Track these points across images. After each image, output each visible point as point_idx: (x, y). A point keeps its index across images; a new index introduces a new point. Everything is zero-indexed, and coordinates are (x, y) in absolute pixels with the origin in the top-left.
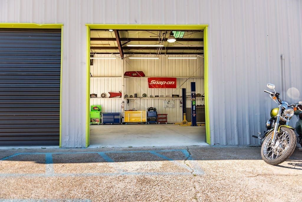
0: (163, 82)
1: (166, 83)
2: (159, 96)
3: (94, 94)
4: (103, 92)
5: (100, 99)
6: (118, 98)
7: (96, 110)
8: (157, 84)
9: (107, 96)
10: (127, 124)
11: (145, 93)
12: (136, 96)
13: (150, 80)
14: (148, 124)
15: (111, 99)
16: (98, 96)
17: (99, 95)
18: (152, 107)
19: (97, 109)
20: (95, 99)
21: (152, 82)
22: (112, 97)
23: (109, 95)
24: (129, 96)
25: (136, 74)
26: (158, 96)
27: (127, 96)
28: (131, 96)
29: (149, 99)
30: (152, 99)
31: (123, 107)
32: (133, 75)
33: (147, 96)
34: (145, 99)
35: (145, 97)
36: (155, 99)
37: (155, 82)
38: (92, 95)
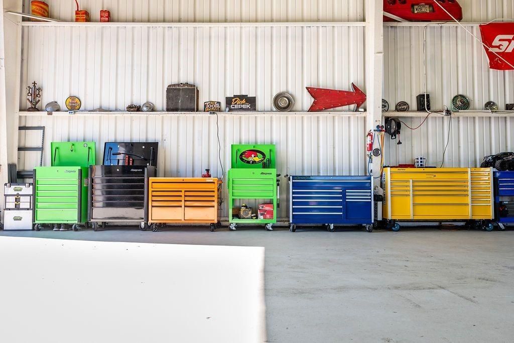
3: (242, 97)
4: (283, 89)
5: (267, 116)
6: (346, 115)
7: (254, 162)
9: (298, 105)
10: (403, 229)
11: (460, 93)
12: (424, 103)
13: (489, 32)
14: (497, 229)
15: (315, 115)
16: (259, 104)
17: (264, 101)
18: (511, 154)
19: (257, 159)
20: (247, 117)
21: (496, 42)
22: (320, 110)
23: (307, 101)
24: (393, 107)
25: (427, 10)
27: (385, 106)
28: (400, 105)
29: (479, 117)
30: (495, 117)
31: (377, 150)
32: (416, 12)
33: (471, 107)
34: (464, 117)
35: (466, 111)
36: (505, 117)
37: (510, 41)
38: (233, 100)
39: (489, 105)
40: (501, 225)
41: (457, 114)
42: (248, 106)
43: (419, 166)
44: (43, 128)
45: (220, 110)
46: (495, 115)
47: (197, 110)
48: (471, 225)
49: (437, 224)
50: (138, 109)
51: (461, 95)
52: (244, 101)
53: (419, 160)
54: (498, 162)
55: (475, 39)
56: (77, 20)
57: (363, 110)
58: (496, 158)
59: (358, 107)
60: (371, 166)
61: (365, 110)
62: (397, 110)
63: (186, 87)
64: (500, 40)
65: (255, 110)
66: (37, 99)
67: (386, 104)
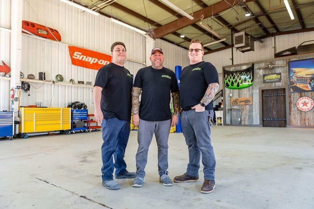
0: (94, 59)
1: (97, 62)
2: (85, 83)
8: (84, 59)
14: (72, 133)
18: (79, 102)
21: (75, 54)
24: (26, 76)
25: (45, 33)
26: (83, 83)
27: (22, 75)
28: (30, 76)
29: (68, 86)
30: (74, 86)
31: (17, 98)
32: (39, 32)
33: (64, 81)
34: (61, 85)
35: (61, 82)
36: (78, 87)
37: (80, 55)
39: (71, 80)
40: (74, 131)
41: (57, 83)
43: (39, 106)
46: (73, 85)
48: (62, 132)
49: (47, 133)
51: (60, 75)
53: (39, 104)
54: (73, 106)
55: (67, 52)
57: (9, 76)
58: (73, 104)
59: (6, 74)
60: (13, 106)
61: (10, 76)
62: (28, 78)
64: (77, 54)
67: (23, 75)
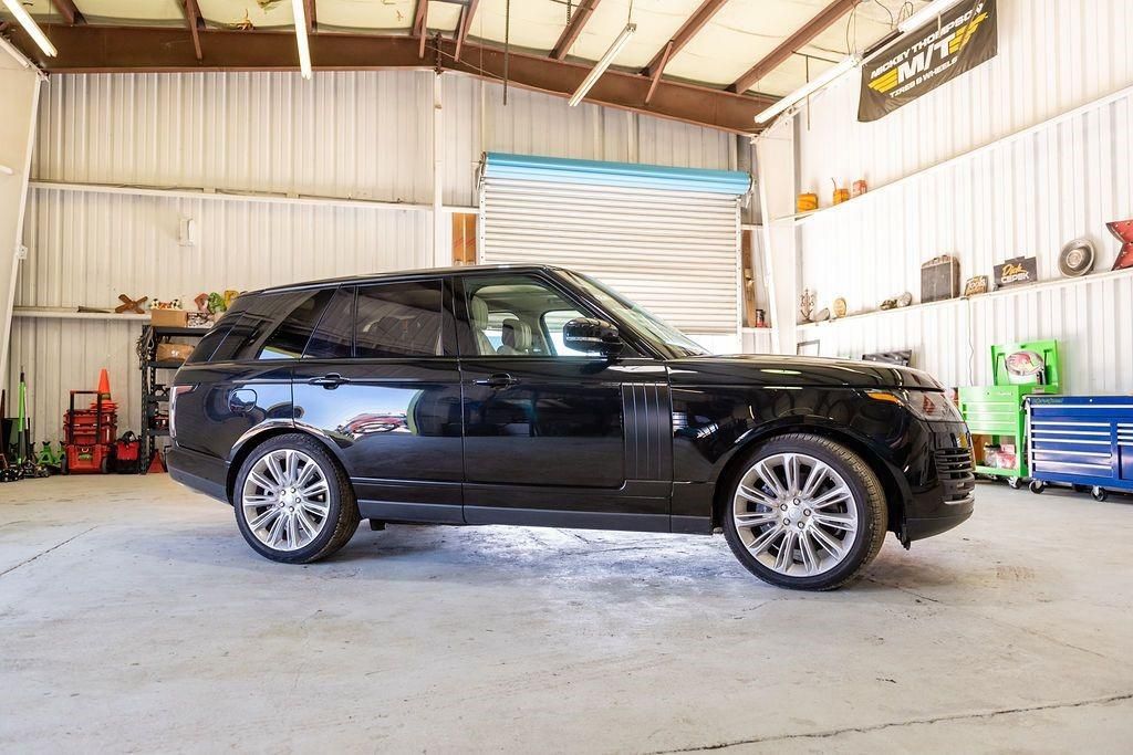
4: (1078, 234)
5: (1056, 287)
9: (1101, 259)
16: (1042, 270)
17: (1049, 265)
19: (1030, 368)
20: (1027, 294)
23: (1115, 248)
38: (1004, 269)
42: (1025, 275)
44: (818, 342)
45: (986, 290)
47: (957, 294)
50: (892, 305)
52: (1019, 268)
56: (835, 204)
63: (941, 262)
65: (1036, 280)
66: (811, 307)
